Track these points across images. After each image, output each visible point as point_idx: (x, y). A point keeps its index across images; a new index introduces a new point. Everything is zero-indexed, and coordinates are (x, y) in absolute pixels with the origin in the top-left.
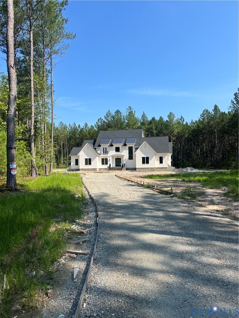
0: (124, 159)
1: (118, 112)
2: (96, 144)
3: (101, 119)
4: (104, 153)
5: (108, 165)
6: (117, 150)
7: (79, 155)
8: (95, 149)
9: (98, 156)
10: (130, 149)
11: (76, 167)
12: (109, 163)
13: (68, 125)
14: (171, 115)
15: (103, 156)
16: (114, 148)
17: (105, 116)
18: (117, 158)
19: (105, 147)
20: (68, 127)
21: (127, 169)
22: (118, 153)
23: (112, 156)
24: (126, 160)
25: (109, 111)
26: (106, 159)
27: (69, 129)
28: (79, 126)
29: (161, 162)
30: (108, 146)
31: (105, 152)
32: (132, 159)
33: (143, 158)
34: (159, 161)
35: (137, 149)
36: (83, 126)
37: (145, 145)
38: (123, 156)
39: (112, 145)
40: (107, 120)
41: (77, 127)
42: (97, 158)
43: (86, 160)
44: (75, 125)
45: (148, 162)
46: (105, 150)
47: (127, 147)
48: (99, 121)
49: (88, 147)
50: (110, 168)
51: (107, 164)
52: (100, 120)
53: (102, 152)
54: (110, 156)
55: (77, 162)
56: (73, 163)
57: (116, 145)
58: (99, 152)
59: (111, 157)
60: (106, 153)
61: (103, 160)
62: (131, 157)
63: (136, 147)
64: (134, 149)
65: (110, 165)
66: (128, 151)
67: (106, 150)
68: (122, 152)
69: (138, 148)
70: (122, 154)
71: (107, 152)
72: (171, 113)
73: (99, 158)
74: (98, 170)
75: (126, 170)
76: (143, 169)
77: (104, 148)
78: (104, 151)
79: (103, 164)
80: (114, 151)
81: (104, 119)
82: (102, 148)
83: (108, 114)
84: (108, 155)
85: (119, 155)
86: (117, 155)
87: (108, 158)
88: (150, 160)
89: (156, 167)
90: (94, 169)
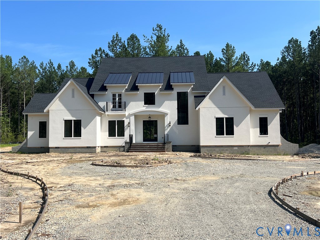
0: (166, 123)
2: (95, 85)
4: (114, 107)
5: (126, 138)
6: (150, 99)
7: (48, 112)
8: (92, 96)
9: (101, 115)
10: (182, 100)
12: (127, 133)
15: (113, 115)
16: (141, 94)
18: (148, 119)
19: (117, 91)
21: (176, 149)
22: (151, 109)
23: (136, 116)
24: (172, 125)
25: (117, 35)
26: (121, 123)
29: (264, 130)
30: (127, 90)
31: (117, 105)
33: (219, 121)
34: (258, 129)
35: (200, 98)
37: (224, 87)
38: (164, 115)
39: (135, 88)
42: (98, 118)
43: (68, 123)
45: (230, 132)
46: (117, 99)
47: (174, 93)
49: (73, 90)
50: (130, 147)
51: (121, 134)
53: (111, 106)
54: (130, 115)
57: (145, 88)
58: (102, 104)
59: (132, 118)
60: (120, 107)
61: (111, 124)
62: (183, 118)
63: (199, 92)
64: (191, 100)
65: (131, 138)
66: (175, 104)
67: (120, 99)
68: (160, 106)
69: (204, 97)
70: (162, 109)
71: (123, 104)
73: (101, 119)
75: (173, 151)
76: (217, 149)
77: (114, 95)
78: (114, 103)
79: (112, 134)
80: (140, 102)
82: (109, 94)
84: (127, 113)
85: (151, 114)
86: (148, 114)
87: (124, 119)
88: (237, 126)
89: (251, 144)
90: (89, 147)
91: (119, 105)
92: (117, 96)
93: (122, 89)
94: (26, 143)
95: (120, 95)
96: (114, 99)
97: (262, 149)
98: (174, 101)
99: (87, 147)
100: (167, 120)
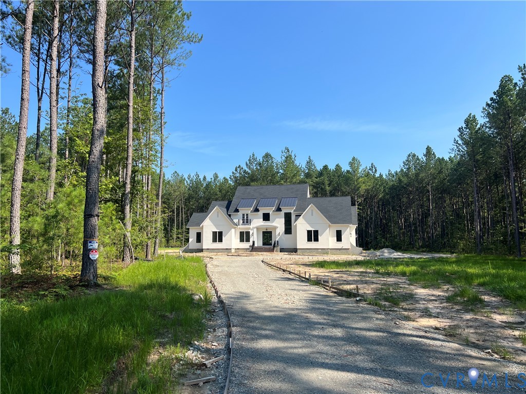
0: (277, 233)
1: (267, 156)
2: (232, 208)
3: (239, 167)
4: (243, 222)
5: (251, 243)
6: (266, 217)
7: (203, 226)
8: (230, 215)
9: (235, 228)
10: (288, 217)
11: (197, 246)
12: (251, 240)
13: (186, 176)
14: (354, 163)
15: (243, 228)
16: (261, 214)
17: (246, 163)
18: (265, 231)
19: (245, 212)
20: (187, 179)
21: (282, 250)
22: (267, 223)
23: (258, 229)
24: (280, 234)
25: (253, 155)
26: (248, 233)
27: (187, 182)
28: (205, 178)
29: (339, 238)
30: (251, 212)
31: (245, 221)
32: (290, 233)
33: (309, 232)
34: (336, 238)
35: (298, 216)
36: (211, 179)
37: (312, 210)
38: (275, 228)
39: (257, 210)
40: (250, 168)
41: (202, 180)
42: (233, 230)
43: (214, 233)
44: (198, 176)
45: (316, 240)
46: (245, 217)
47: (282, 213)
48: (236, 170)
49: (218, 212)
50: (253, 249)
51: (248, 240)
52: (238, 169)
53: (241, 222)
54: (253, 228)
55: (199, 237)
56: (192, 239)
57: (263, 210)
58: (236, 221)
59: (255, 230)
60: (247, 222)
61: (242, 234)
62: (288, 230)
63: (297, 213)
64: (293, 218)
65: (254, 242)
66: (283, 220)
67: (247, 217)
68: (273, 222)
69: (300, 216)
70: (274, 224)
71: (249, 220)
72: (354, 159)
73: (235, 231)
74: (233, 251)
75: (280, 252)
76: (308, 251)
77: (244, 215)
78: (243, 220)
79: (242, 240)
80: (260, 220)
81: (245, 168)
82: (240, 214)
83: (252, 159)
84: (251, 227)
85: (268, 227)
86: (265, 227)
87: (250, 231)
88: (320, 236)
89: (330, 248)
90: (228, 249)
91: (246, 221)
92: (245, 215)
93: (248, 211)
94: (188, 246)
95: (247, 215)
96: (244, 217)
97: (338, 250)
98: (282, 219)
99: (226, 249)
100: (278, 231)
